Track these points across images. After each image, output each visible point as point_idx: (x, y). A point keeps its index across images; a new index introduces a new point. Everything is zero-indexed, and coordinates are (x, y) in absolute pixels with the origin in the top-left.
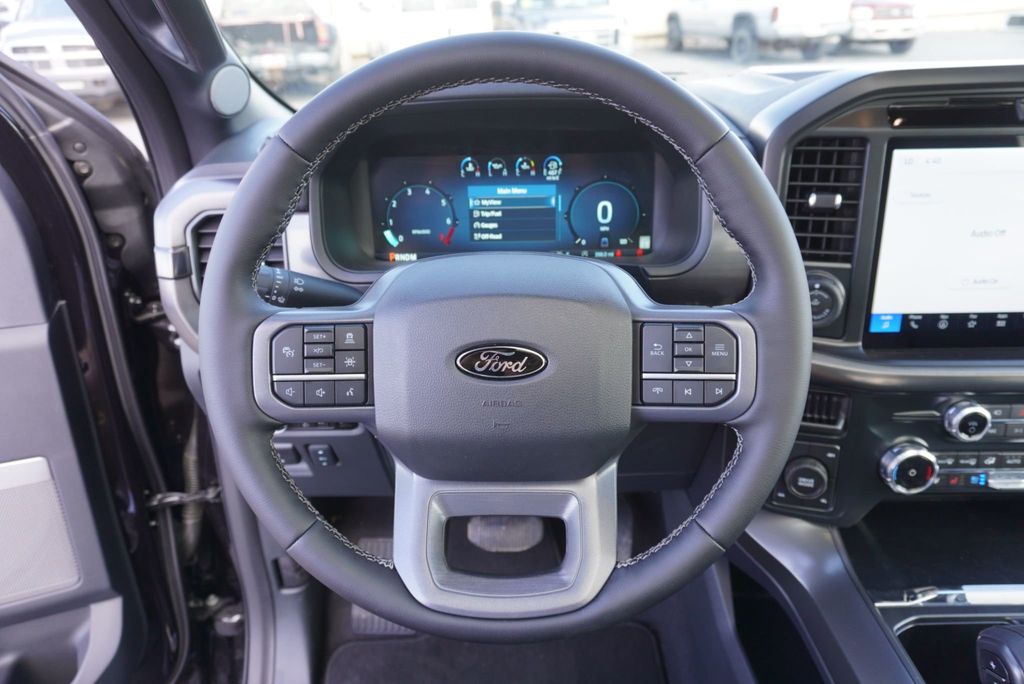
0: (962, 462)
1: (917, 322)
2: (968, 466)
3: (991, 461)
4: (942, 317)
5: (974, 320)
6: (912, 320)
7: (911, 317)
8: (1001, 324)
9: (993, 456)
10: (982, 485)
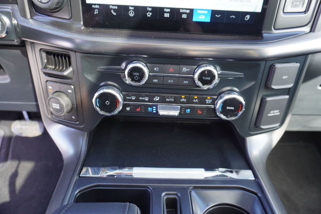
0: (140, 98)
1: (115, 10)
2: (144, 101)
3: (157, 99)
4: (130, 8)
5: (150, 11)
6: (112, 9)
7: (111, 7)
8: (167, 15)
9: (158, 96)
10: (155, 113)
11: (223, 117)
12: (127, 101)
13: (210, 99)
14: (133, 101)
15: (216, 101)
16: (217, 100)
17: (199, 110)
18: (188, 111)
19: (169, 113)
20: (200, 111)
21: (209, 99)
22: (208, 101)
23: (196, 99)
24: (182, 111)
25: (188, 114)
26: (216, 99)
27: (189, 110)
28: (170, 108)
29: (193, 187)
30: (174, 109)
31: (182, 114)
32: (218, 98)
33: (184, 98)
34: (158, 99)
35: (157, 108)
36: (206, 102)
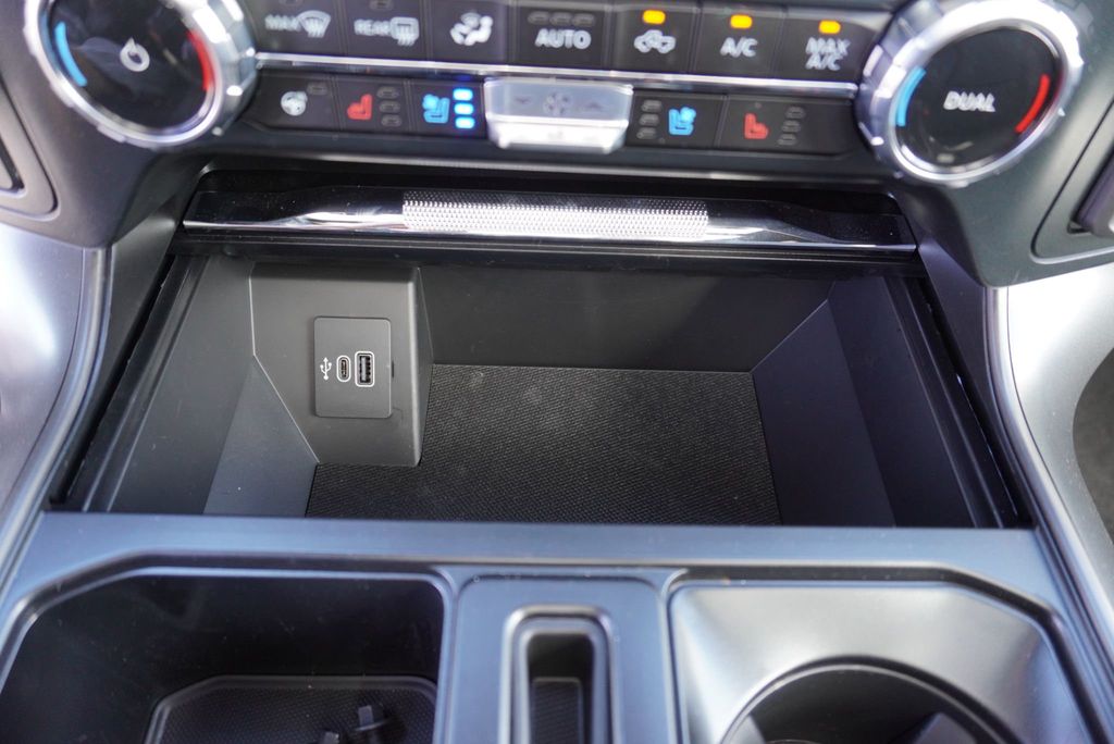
0: (363, 27)
2: (387, 47)
3: (475, 31)
9: (479, 11)
10: (465, 131)
11: (911, 163)
12: (275, 45)
13: (834, 37)
14: (317, 47)
15: (877, 53)
16: (888, 43)
17: (750, 118)
18: (683, 120)
19: (561, 134)
20: (758, 121)
21: (826, 37)
22: (824, 51)
23: (738, 35)
24: (645, 119)
25: (679, 143)
26: (879, 38)
27: (688, 115)
28: (566, 100)
29: (683, 572)
30: (595, 106)
31: (645, 144)
32: (894, 31)
33: (665, 29)
34: (483, 35)
35: (477, 101)
36: (808, 56)
